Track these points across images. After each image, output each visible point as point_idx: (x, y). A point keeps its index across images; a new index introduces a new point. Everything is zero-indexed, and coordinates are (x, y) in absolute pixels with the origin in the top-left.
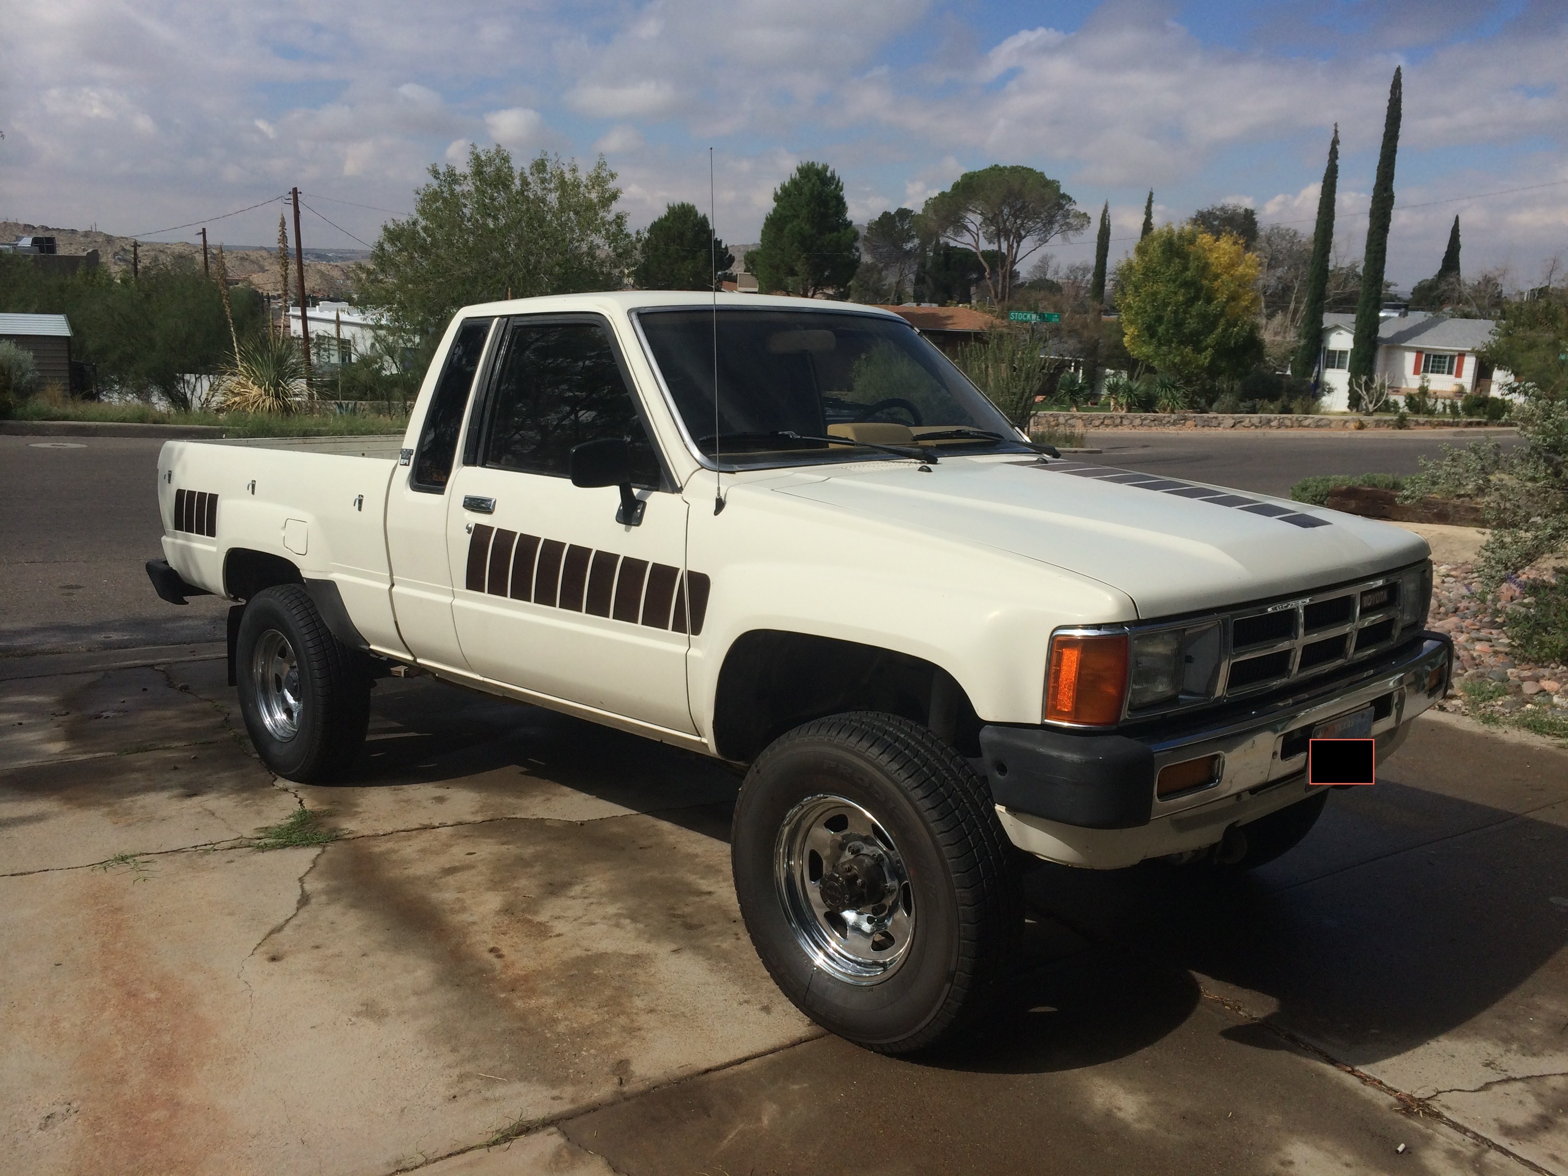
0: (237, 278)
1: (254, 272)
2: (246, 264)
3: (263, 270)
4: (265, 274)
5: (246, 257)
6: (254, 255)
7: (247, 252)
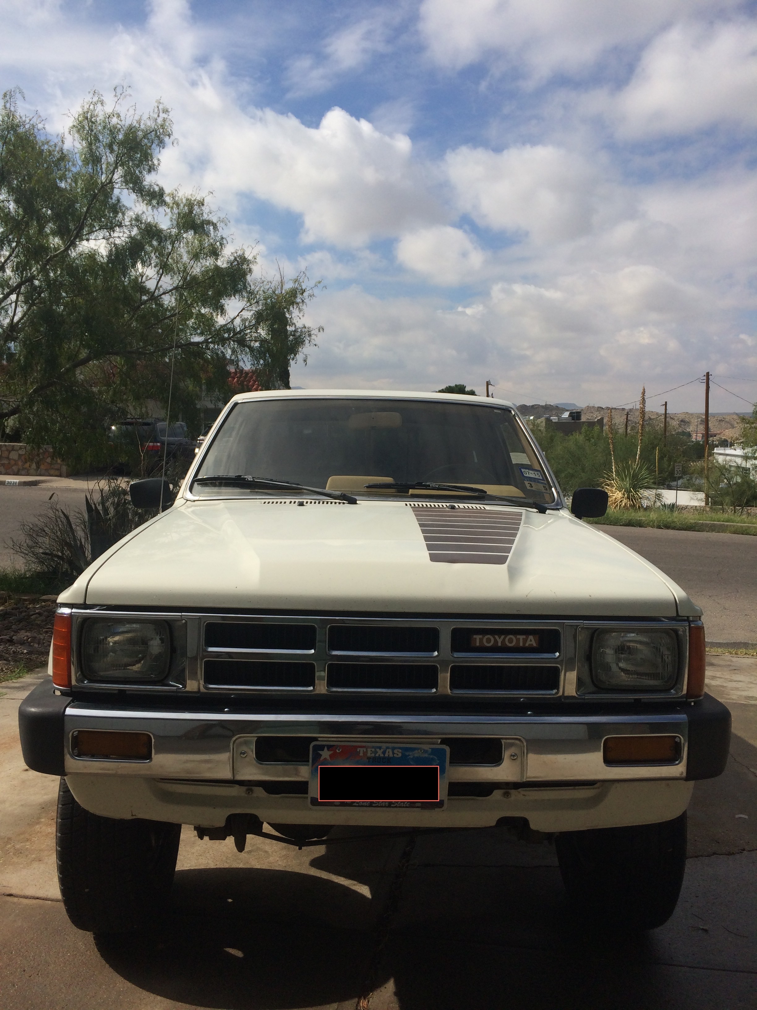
0: (715, 433)
1: (727, 429)
2: (723, 423)
3: (733, 427)
4: (734, 430)
5: (723, 419)
6: (728, 418)
7: (724, 416)
